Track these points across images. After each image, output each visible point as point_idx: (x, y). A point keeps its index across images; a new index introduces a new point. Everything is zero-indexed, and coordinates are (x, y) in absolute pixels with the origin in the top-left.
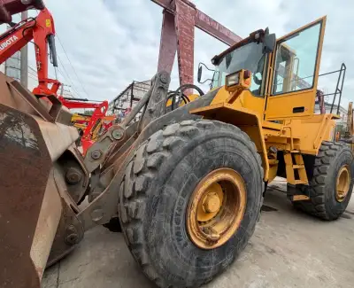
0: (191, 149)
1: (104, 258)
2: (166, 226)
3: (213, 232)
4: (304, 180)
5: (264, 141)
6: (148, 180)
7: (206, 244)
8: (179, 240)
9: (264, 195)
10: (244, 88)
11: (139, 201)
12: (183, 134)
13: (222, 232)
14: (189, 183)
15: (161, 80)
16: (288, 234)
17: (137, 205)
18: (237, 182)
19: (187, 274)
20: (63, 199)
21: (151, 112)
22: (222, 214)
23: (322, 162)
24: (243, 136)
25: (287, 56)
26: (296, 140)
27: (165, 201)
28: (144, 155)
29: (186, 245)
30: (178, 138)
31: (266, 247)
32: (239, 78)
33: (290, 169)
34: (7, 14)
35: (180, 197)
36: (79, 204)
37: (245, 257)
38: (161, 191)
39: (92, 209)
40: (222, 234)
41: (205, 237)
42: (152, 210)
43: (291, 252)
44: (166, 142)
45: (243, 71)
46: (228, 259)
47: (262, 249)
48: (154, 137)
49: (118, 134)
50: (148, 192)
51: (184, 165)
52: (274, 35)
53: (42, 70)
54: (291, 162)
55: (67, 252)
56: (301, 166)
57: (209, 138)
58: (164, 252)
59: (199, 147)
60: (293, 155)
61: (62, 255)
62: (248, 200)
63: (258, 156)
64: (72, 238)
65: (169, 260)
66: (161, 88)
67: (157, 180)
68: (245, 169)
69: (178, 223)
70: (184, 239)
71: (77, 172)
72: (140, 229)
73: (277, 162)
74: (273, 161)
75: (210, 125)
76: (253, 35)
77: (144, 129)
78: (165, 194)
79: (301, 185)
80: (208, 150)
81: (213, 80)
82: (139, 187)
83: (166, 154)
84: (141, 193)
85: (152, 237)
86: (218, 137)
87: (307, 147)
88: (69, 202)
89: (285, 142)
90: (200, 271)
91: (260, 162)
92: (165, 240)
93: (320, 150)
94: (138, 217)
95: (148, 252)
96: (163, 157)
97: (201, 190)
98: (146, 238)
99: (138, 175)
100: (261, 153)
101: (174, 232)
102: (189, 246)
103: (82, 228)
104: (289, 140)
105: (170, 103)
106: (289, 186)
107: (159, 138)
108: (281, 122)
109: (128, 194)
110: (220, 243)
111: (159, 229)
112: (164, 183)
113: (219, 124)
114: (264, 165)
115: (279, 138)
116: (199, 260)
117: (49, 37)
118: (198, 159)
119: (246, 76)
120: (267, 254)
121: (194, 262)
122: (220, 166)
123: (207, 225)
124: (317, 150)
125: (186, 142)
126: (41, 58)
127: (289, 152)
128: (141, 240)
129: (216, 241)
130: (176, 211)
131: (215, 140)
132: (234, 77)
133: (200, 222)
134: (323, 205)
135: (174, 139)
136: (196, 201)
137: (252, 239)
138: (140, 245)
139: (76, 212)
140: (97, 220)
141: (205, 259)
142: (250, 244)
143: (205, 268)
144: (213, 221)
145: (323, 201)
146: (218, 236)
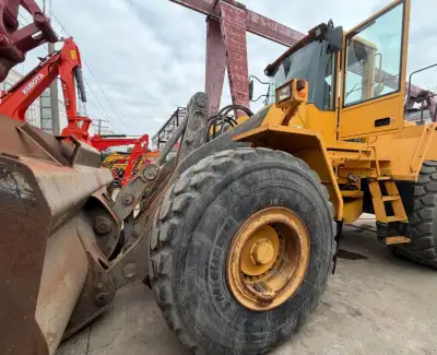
0: (225, 186)
1: (141, 321)
2: (200, 283)
3: (265, 288)
4: (401, 215)
5: (331, 168)
6: (173, 228)
7: (257, 305)
8: (218, 299)
9: (337, 239)
10: (299, 103)
11: (163, 253)
12: (215, 168)
13: (280, 289)
14: (226, 228)
16: (380, 289)
17: (162, 258)
18: (294, 224)
19: (234, 342)
20: (88, 253)
21: (188, 143)
22: (279, 265)
23: (425, 188)
26: (384, 163)
27: (195, 252)
28: (171, 197)
29: (228, 305)
30: (211, 174)
31: (348, 307)
33: (378, 202)
34: (19, 52)
35: (215, 246)
37: (316, 322)
38: (190, 240)
40: (279, 292)
41: (254, 294)
42: (180, 264)
43: (384, 314)
44: (195, 180)
45: (295, 80)
46: (290, 323)
47: (343, 310)
48: (184, 175)
49: (151, 174)
50: (173, 243)
51: (217, 206)
53: (70, 107)
54: (379, 193)
56: (394, 196)
57: (247, 172)
58: (199, 314)
59: (237, 183)
60: (382, 184)
61: (93, 317)
62: (313, 248)
64: (102, 298)
65: (207, 326)
66: (199, 113)
67: (184, 226)
68: (305, 208)
69: (215, 278)
72: (168, 286)
73: (362, 193)
74: (356, 193)
75: (249, 154)
76: (312, 32)
78: (196, 243)
79: (398, 222)
80: (248, 186)
81: (268, 96)
82: (163, 237)
83: (194, 195)
85: (182, 298)
87: (400, 171)
89: (369, 166)
90: (250, 338)
91: (326, 196)
92: (199, 300)
93: (421, 173)
94: (164, 272)
95: (180, 313)
96: (189, 198)
97: (245, 236)
98: (176, 298)
99: (163, 221)
100: (328, 184)
101: (211, 289)
102: (233, 307)
103: (112, 286)
104: (373, 163)
106: (379, 224)
107: (188, 176)
109: (154, 244)
110: (276, 303)
111: (191, 286)
112: (193, 230)
113: (264, 153)
114: (334, 198)
115: (357, 161)
116: (247, 324)
118: (235, 198)
119: (300, 88)
120: (348, 317)
121: (241, 327)
122: (268, 204)
123: (260, 280)
124: (417, 174)
125: (219, 178)
126: (68, 94)
127: (375, 180)
128: (170, 300)
129: (271, 301)
130: (210, 263)
131: (257, 173)
132: (285, 90)
133: (245, 276)
134: (433, 250)
135: (203, 175)
136: (238, 250)
137: (326, 297)
139: (105, 267)
140: (130, 275)
141: (257, 323)
142: (325, 304)
143: (258, 334)
144: (269, 275)
145: (433, 243)
146: (273, 294)
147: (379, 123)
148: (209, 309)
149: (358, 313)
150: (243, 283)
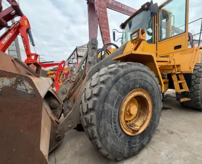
0: (116, 81)
1: (77, 146)
2: (109, 126)
3: (135, 126)
4: (186, 89)
5: (158, 69)
6: (95, 102)
7: (132, 133)
8: (117, 132)
9: (163, 101)
10: (142, 40)
11: (91, 114)
12: (111, 73)
13: (141, 125)
14: (118, 100)
15: (93, 44)
16: (180, 121)
17: (91, 116)
18: (145, 96)
19: (124, 150)
21: (90, 63)
22: (139, 115)
23: (196, 76)
24: (146, 68)
25: (166, 15)
26: (178, 66)
27: (106, 112)
28: (90, 88)
29: (121, 134)
30: (109, 76)
31: (168, 131)
32: (138, 34)
33: (176, 83)
34: (5, 22)
35: (114, 109)
36: (59, 118)
37: (155, 138)
38: (103, 107)
39: (66, 121)
40: (141, 127)
41: (131, 129)
42: (99, 118)
43: (183, 132)
44: (102, 79)
45: (141, 29)
46: (146, 140)
47: (166, 132)
48: (94, 77)
49: (74, 78)
50: (95, 109)
51: (114, 90)
52: (156, 4)
53: (27, 50)
54: (177, 79)
55: (57, 145)
56: (183, 81)
57: (125, 74)
58: (109, 139)
59: (121, 79)
60: (177, 75)
62: (154, 105)
63: (156, 79)
64: (59, 137)
65: (113, 145)
66: (94, 48)
67: (100, 101)
68: (150, 88)
69: (115, 123)
70: (120, 131)
71: (55, 102)
72: (95, 129)
73: (168, 80)
74: (165, 80)
75: (125, 65)
76: (143, 7)
77: (87, 74)
78: (106, 108)
79: (185, 92)
80: (126, 80)
81: (122, 38)
82: (90, 106)
83: (103, 86)
84: (92, 110)
85: (101, 133)
86: (131, 72)
87: (185, 69)
88: (54, 119)
89: (172, 68)
90: (131, 148)
91: (158, 82)
92: (109, 133)
93: (194, 70)
94: (92, 122)
95: (101, 141)
96: (101, 88)
97: (125, 103)
98: (99, 133)
99: (88, 99)
100: (158, 76)
101: (113, 128)
102: (123, 135)
103: (63, 131)
104: (174, 66)
105: (99, 56)
106: (177, 93)
107: (97, 77)
108: (167, 56)
109: (85, 110)
110: (140, 131)
111: (105, 128)
112: (104, 102)
113: (131, 64)
114: (160, 84)
115: (167, 66)
116: (129, 142)
117: (28, 31)
118: (121, 86)
119: (143, 33)
120: (169, 135)
121: (127, 144)
122: (134, 88)
123: (131, 122)
124: (193, 70)
125: (113, 77)
126: (25, 42)
127: (175, 74)
128: (96, 135)
129: (138, 131)
130: (113, 116)
131: (130, 74)
132: (135, 34)
133: (127, 121)
135: (106, 76)
137: (159, 127)
138: (96, 138)
139: (58, 123)
140: (70, 126)
141: (132, 141)
142: (158, 130)
143: (134, 146)
144: (135, 120)
145: (200, 99)
146: (139, 128)
147: (176, 48)
148: (113, 137)
149: (172, 133)
150: (126, 124)
